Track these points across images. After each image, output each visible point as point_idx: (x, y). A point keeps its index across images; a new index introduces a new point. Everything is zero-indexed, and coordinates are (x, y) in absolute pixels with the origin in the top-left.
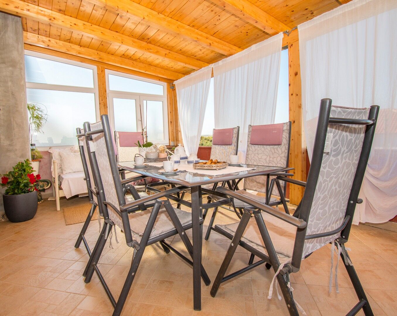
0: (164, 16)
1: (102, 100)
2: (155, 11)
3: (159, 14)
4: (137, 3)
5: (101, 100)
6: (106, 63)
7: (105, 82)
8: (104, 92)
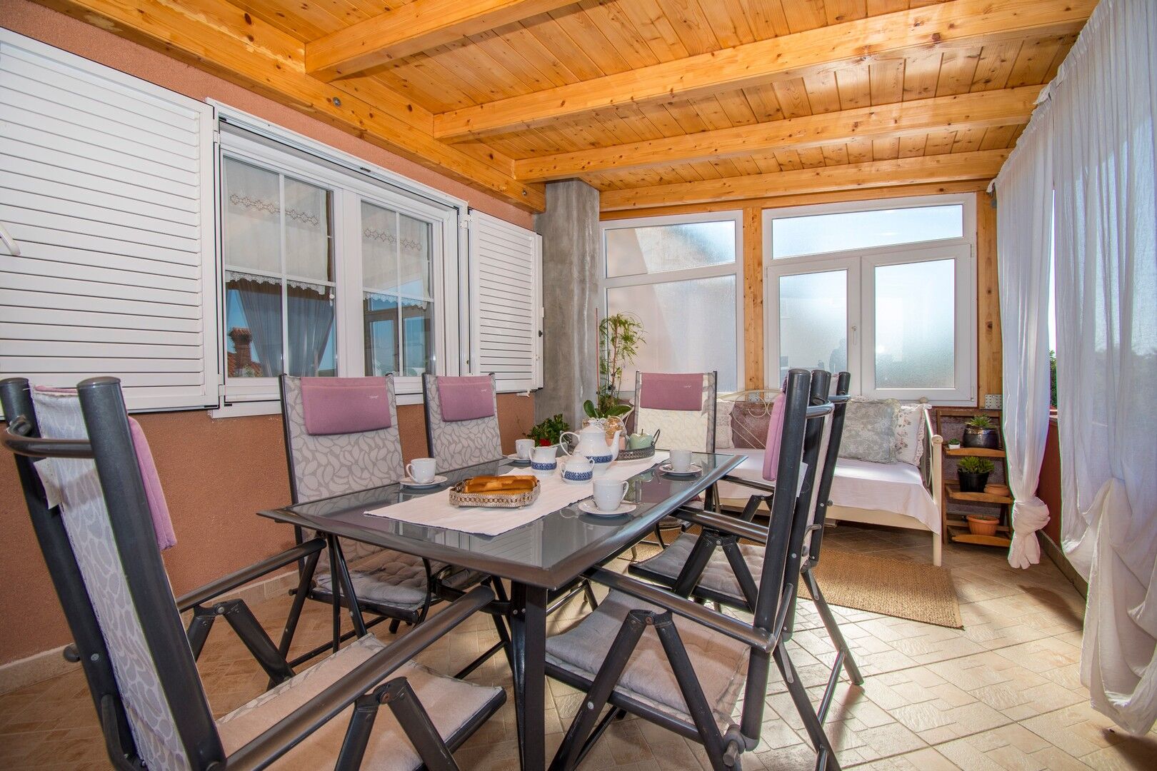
0: (732, 49)
1: (750, 288)
2: (699, 54)
3: (715, 53)
4: (654, 65)
5: (747, 287)
6: (766, 196)
7: (760, 242)
8: (756, 265)
